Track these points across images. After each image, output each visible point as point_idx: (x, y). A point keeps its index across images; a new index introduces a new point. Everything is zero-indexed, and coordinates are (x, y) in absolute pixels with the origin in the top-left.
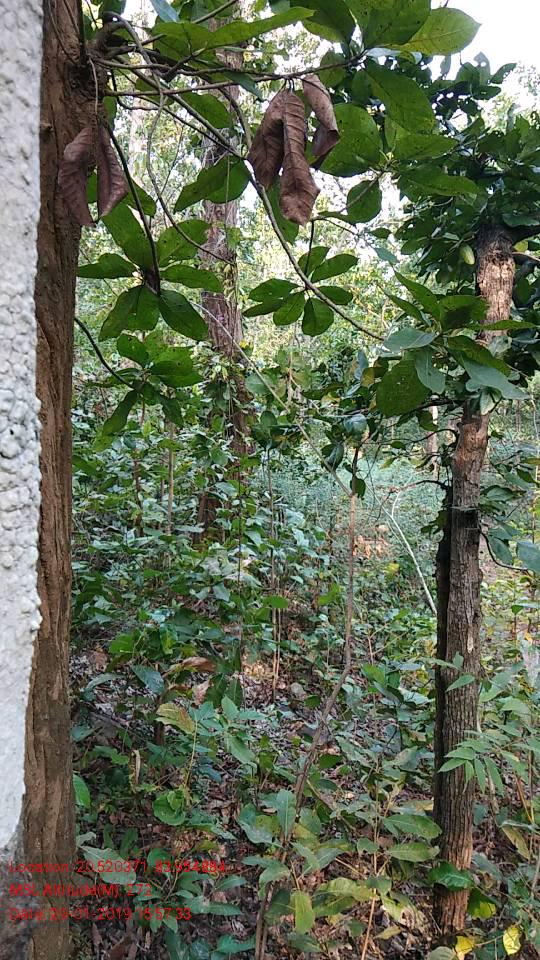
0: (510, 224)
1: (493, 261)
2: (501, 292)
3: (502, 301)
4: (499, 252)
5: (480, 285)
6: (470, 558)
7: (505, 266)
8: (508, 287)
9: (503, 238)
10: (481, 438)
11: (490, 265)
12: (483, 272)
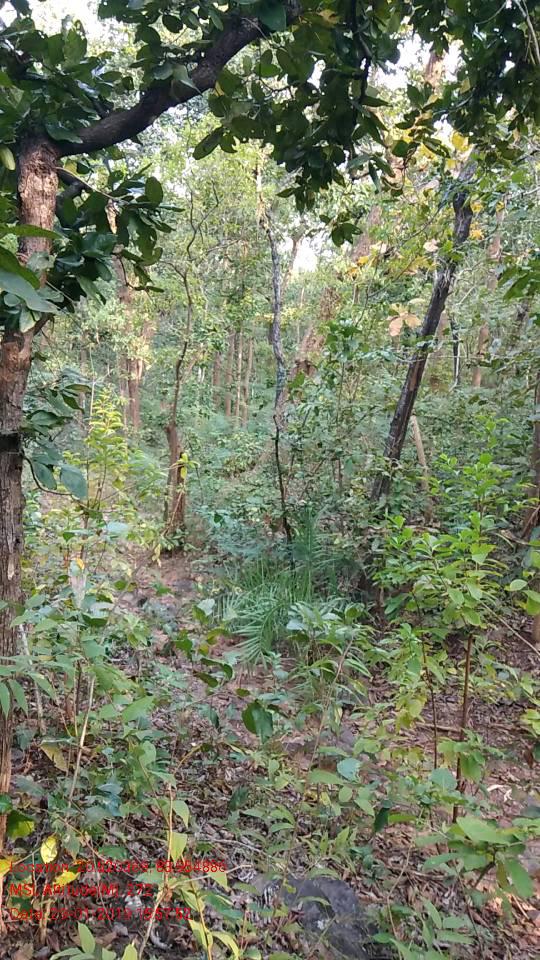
0: (53, 136)
1: (36, 171)
2: (43, 206)
3: (44, 216)
4: (41, 163)
5: (22, 195)
6: (13, 483)
7: (47, 180)
8: (51, 202)
9: (46, 150)
10: (24, 358)
11: (32, 175)
12: (24, 180)
